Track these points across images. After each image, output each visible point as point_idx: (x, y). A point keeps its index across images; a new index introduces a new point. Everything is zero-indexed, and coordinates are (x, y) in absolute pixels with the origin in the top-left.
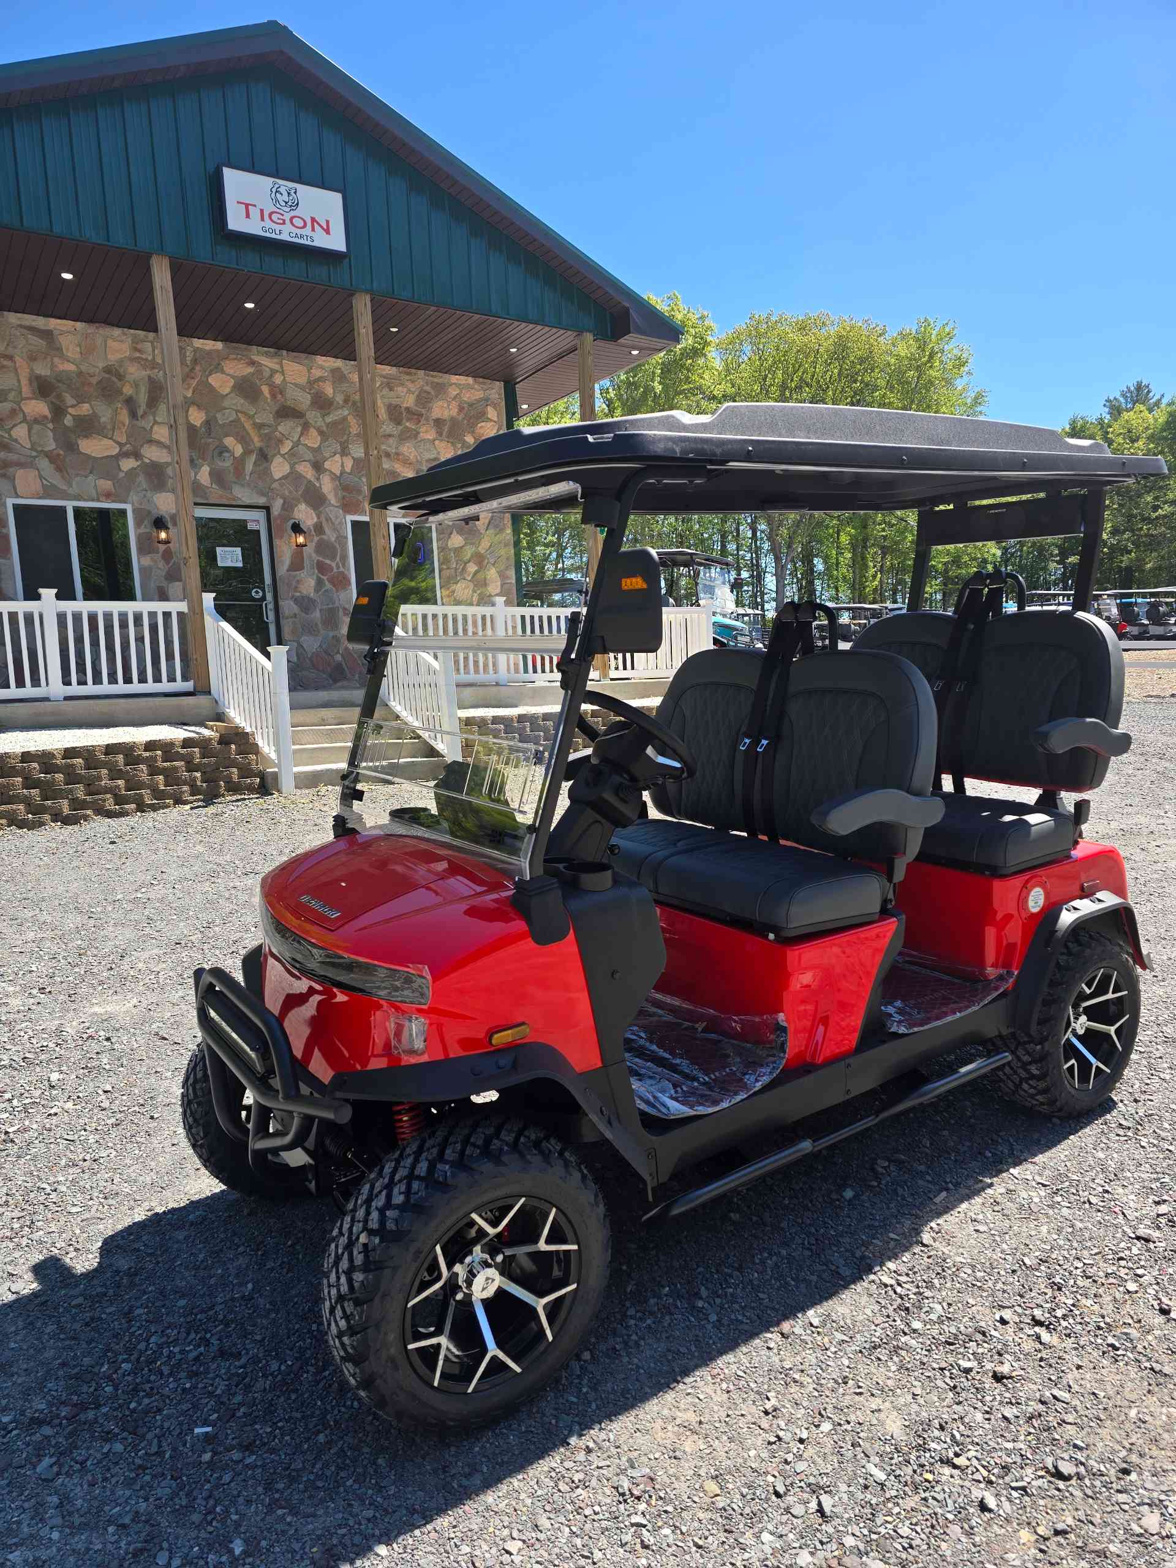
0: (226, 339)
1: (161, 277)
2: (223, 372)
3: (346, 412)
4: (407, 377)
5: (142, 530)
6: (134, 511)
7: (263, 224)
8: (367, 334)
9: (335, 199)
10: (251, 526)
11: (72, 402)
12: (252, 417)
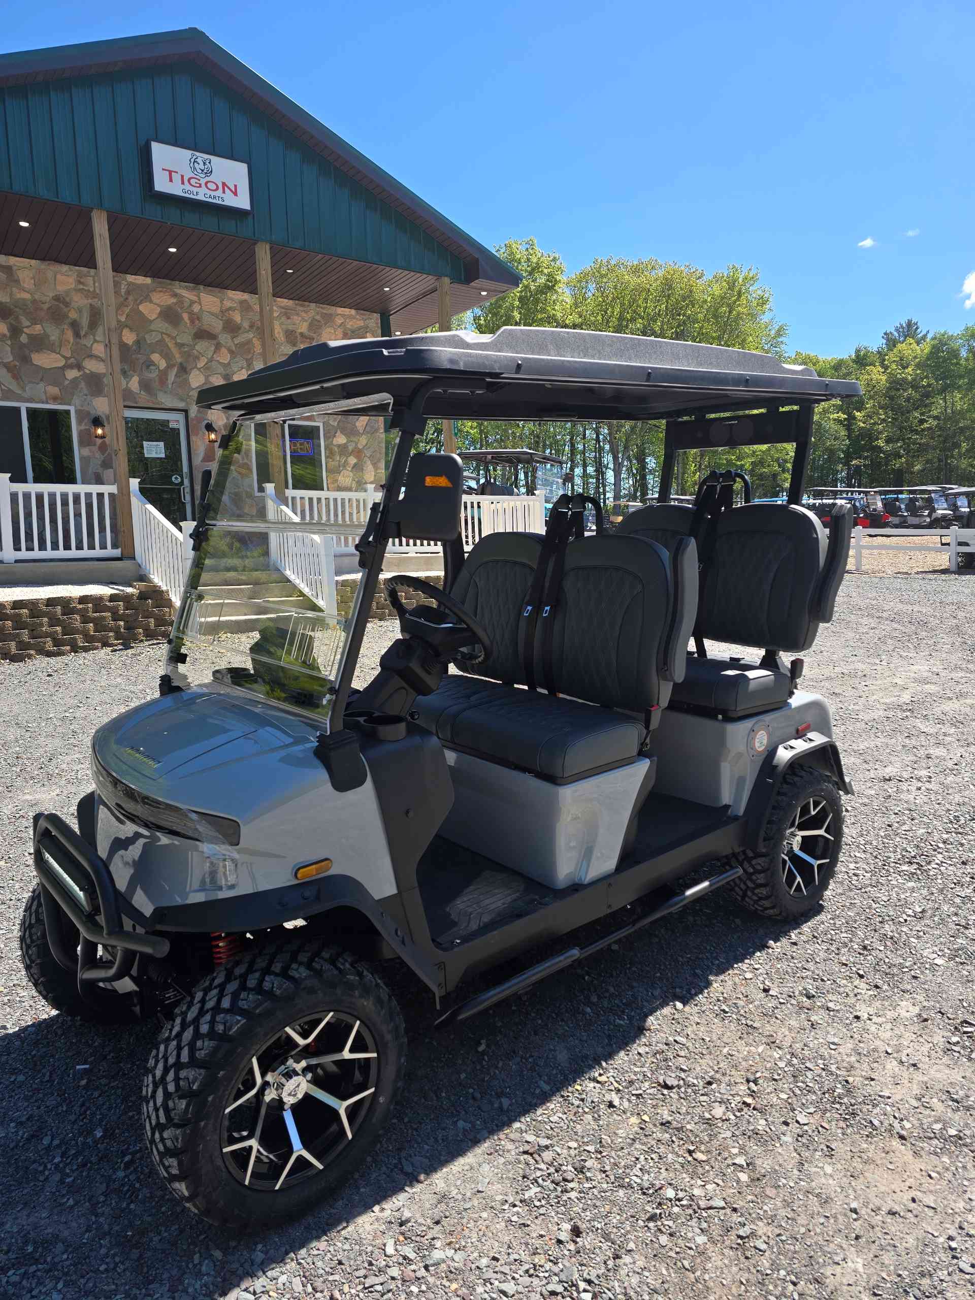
0: (153, 276)
1: (100, 226)
2: (151, 302)
3: (251, 336)
4: (301, 308)
5: (83, 427)
6: (76, 411)
7: (183, 187)
8: (266, 275)
9: (241, 169)
10: (172, 425)
11: (28, 323)
12: (174, 338)
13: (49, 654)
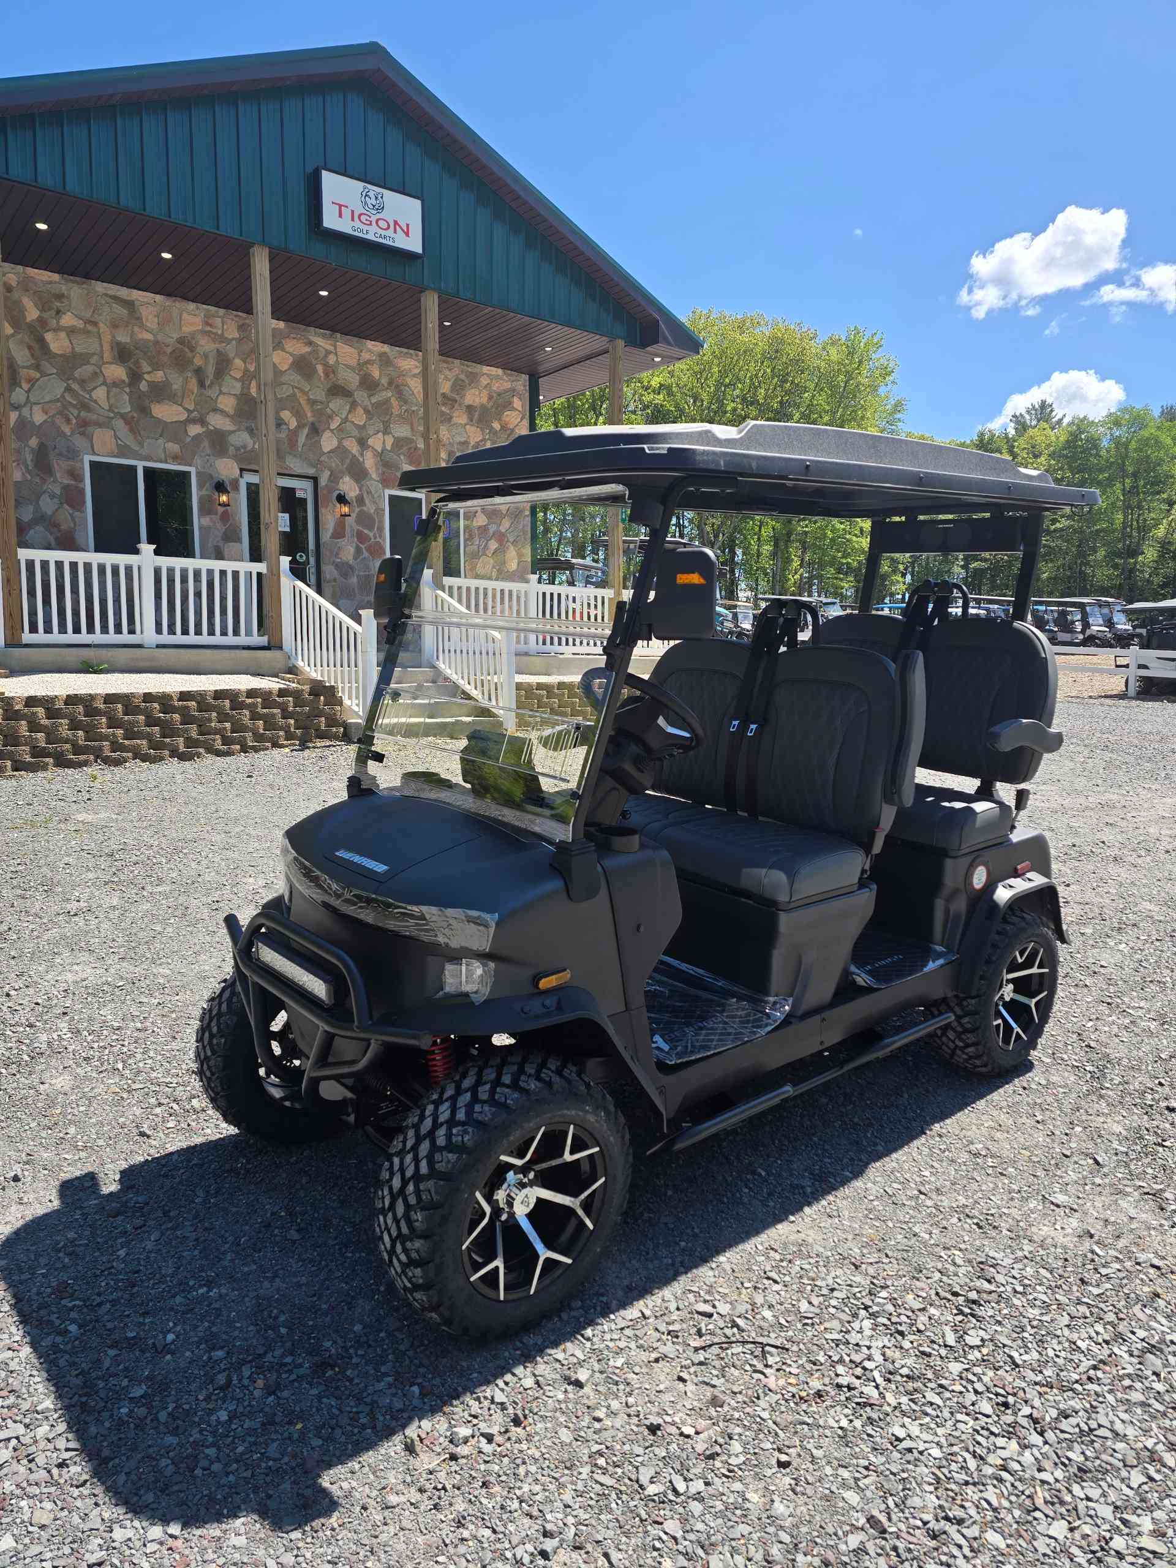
0: (287, 319)
1: (261, 266)
2: (283, 350)
3: (390, 394)
4: (445, 365)
5: (204, 492)
6: (198, 474)
7: (353, 224)
8: (433, 327)
9: (415, 207)
10: (299, 494)
11: (149, 369)
12: (306, 393)
13: (219, 753)
